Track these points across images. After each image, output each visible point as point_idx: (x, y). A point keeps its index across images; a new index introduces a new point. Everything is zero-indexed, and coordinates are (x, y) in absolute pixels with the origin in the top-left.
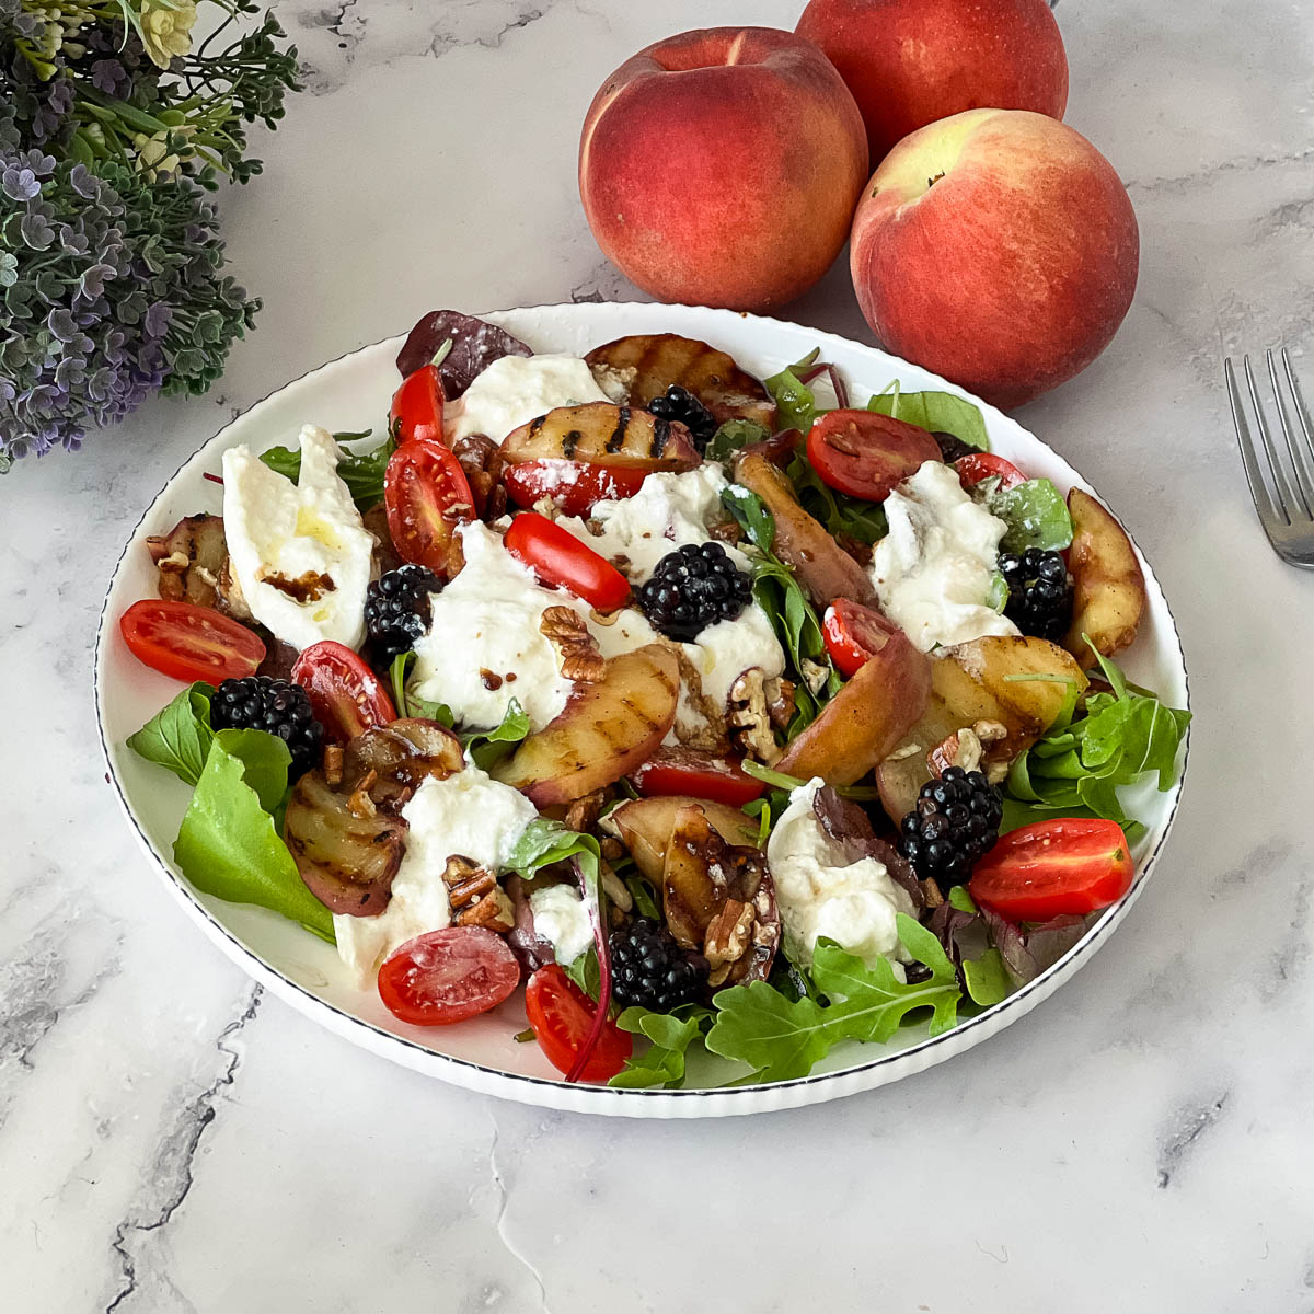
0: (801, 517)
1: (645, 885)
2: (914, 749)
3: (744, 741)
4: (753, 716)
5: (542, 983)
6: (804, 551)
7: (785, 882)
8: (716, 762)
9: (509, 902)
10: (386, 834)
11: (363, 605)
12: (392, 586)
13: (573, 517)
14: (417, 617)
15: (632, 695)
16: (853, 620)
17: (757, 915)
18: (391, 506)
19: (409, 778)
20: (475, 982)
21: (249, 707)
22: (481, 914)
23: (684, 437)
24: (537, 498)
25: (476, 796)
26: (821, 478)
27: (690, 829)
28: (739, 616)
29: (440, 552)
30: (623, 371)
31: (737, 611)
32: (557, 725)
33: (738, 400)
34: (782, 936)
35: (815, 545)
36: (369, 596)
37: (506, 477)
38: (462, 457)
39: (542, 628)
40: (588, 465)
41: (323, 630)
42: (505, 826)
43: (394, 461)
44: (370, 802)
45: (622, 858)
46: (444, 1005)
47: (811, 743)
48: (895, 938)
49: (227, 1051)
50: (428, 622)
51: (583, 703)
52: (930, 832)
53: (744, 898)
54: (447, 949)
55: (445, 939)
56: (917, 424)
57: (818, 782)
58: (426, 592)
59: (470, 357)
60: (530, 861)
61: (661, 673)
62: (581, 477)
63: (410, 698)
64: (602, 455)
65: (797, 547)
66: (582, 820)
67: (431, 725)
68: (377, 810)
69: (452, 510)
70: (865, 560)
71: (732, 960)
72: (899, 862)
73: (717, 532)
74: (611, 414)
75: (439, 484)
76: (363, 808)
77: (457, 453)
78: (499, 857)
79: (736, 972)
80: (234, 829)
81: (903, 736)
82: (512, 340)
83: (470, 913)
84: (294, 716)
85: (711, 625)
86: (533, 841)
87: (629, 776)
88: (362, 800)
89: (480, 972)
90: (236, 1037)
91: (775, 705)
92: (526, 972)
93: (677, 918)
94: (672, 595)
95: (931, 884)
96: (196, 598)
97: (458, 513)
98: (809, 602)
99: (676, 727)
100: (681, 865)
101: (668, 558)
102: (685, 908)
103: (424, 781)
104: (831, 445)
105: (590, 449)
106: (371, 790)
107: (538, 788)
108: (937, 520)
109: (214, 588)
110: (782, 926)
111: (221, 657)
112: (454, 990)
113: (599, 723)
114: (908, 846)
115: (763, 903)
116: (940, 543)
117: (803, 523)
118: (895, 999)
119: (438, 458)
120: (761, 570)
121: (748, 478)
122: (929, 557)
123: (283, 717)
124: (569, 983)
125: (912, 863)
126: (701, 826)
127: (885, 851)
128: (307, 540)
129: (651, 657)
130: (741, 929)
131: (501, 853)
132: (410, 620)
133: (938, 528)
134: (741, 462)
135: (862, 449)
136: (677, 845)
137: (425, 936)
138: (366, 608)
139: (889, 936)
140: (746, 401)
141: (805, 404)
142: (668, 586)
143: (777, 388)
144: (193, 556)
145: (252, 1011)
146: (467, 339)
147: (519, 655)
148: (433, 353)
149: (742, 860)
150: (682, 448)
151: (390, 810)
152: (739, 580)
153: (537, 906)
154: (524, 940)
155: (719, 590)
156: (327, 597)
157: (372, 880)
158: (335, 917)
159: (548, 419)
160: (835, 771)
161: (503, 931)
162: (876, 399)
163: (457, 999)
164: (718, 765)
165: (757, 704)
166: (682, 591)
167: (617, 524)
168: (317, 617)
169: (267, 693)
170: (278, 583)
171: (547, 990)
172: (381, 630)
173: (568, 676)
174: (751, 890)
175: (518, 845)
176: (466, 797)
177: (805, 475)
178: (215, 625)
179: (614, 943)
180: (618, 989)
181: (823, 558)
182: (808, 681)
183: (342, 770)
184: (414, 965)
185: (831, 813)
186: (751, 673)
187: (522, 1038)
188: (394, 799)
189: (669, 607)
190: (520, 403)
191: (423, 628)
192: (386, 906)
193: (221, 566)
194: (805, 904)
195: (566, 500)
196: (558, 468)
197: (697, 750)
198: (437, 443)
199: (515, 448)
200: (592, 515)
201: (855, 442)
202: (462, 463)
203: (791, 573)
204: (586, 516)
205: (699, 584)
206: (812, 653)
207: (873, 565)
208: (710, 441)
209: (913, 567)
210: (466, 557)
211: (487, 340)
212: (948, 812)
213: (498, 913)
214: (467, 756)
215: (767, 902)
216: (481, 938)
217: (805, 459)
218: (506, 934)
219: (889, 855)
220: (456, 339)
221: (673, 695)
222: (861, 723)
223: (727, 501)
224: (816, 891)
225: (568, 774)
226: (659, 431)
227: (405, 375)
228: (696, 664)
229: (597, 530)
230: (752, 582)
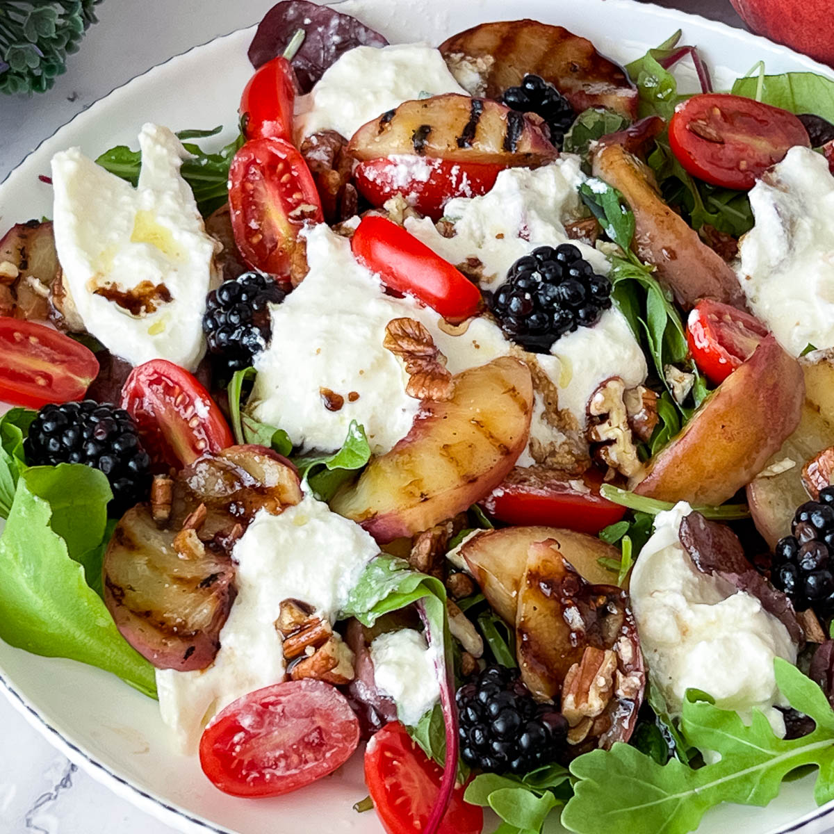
0: (663, 213)
1: (497, 625)
2: (788, 464)
3: (604, 457)
4: (614, 430)
5: (383, 747)
6: (666, 249)
7: (649, 623)
8: (573, 483)
9: (348, 652)
10: (214, 577)
11: (201, 318)
12: (231, 297)
13: (423, 218)
14: (256, 330)
15: (482, 414)
16: (719, 322)
17: (619, 664)
18: (235, 208)
19: (242, 511)
20: (309, 745)
21: (67, 436)
22: (316, 667)
23: (538, 130)
24: (388, 196)
25: (313, 531)
26: (684, 166)
27: (545, 567)
28: (597, 322)
29: (285, 257)
30: (479, 60)
31: (595, 317)
32: (402, 448)
33: (598, 88)
34: (647, 685)
35: (677, 241)
36: (208, 308)
37: (357, 175)
38: (310, 155)
39: (386, 342)
40: (440, 161)
41: (157, 345)
42: (342, 565)
43: (238, 162)
44: (198, 541)
45: (473, 595)
46: (273, 775)
47: (676, 463)
48: (773, 685)
49: (36, 828)
50: (267, 335)
51: (430, 424)
52: (808, 563)
53: (605, 645)
54: (279, 708)
55: (277, 696)
56: (783, 107)
57: (684, 508)
58: (266, 302)
59: (323, 48)
60: (370, 605)
61: (514, 389)
62: (433, 174)
63: (247, 420)
64: (452, 151)
65: (659, 244)
66: (429, 555)
67: (267, 453)
68: (205, 550)
69: (297, 212)
70: (731, 255)
71: (593, 715)
72: (774, 595)
73: (575, 229)
74: (462, 107)
75: (284, 185)
76: (190, 549)
77: (304, 151)
78: (336, 600)
79: (597, 727)
80: (43, 579)
81: (775, 452)
82: (367, 29)
83: (305, 666)
84: (117, 446)
85: (568, 332)
86: (373, 583)
87: (481, 502)
88: (188, 540)
89: (315, 734)
90: (49, 811)
91: (637, 417)
92: (367, 731)
93: (532, 669)
94: (525, 303)
95: (810, 616)
96: (28, 311)
97: (303, 216)
98: (671, 303)
99: (531, 445)
100: (535, 609)
101: (520, 263)
102: (540, 658)
103: (258, 515)
104: (693, 131)
105: (442, 144)
106: (199, 527)
107: (380, 521)
108: (804, 208)
109: (46, 299)
110: (647, 674)
111: (47, 377)
112: (285, 756)
113: (446, 447)
114: (784, 577)
115: (626, 650)
116: (810, 236)
117: (664, 218)
118: (774, 757)
119: (283, 156)
120: (621, 271)
121: (606, 172)
122: (798, 251)
123: (105, 448)
124: (413, 746)
125: (788, 595)
126: (555, 562)
127: (760, 585)
128: (142, 247)
129: (503, 372)
130: (601, 681)
131: (339, 596)
132: (248, 333)
133: (807, 219)
134: (600, 154)
135: (727, 135)
136: (530, 586)
137: (254, 693)
138: (205, 320)
139: (767, 684)
140: (606, 88)
141: (666, 90)
142: (520, 293)
143: (638, 75)
144: (23, 265)
145: (68, 778)
146: (320, 29)
147: (361, 372)
148: (286, 44)
149: (601, 601)
150: (537, 141)
151: (219, 549)
152: (596, 284)
153: (378, 655)
154: (365, 695)
155: (575, 296)
156: (163, 308)
157: (197, 631)
158: (158, 672)
159: (398, 112)
160: (703, 490)
161: (343, 683)
162: (741, 82)
163: (288, 768)
164: (577, 487)
165: (618, 418)
166: (535, 298)
167: (469, 225)
168: (153, 331)
169: (88, 421)
170: (111, 294)
171: (388, 754)
172: (219, 344)
173: (413, 395)
174: (612, 635)
175: (358, 587)
176: (301, 534)
177: (668, 165)
178: (44, 341)
179: (462, 698)
180: (467, 751)
181: (685, 254)
182: (673, 389)
183: (170, 503)
184: (241, 729)
185: (698, 544)
186: (611, 385)
187: (362, 807)
188: (225, 536)
189: (522, 316)
190: (370, 97)
191: (261, 342)
192: (214, 658)
193: (54, 277)
194: (672, 646)
195: (418, 198)
196: (408, 164)
197: (554, 470)
198: (281, 141)
199: (363, 146)
200: (445, 214)
201: (719, 129)
202: (308, 161)
203: (652, 274)
204: (437, 216)
205: (553, 291)
206: (677, 358)
207: (739, 260)
208: (567, 132)
209: (782, 261)
210: (310, 264)
211: (341, 30)
212: (828, 538)
213: (335, 666)
214: (305, 486)
215: (630, 648)
216: (317, 693)
217: (667, 147)
218: (345, 688)
219: (764, 588)
220: (309, 30)
221: (526, 413)
222: (730, 439)
223: (586, 196)
224: (684, 631)
225: (411, 507)
226: (512, 124)
227: (256, 67)
228: (551, 376)
229: (449, 233)
230: (610, 286)
